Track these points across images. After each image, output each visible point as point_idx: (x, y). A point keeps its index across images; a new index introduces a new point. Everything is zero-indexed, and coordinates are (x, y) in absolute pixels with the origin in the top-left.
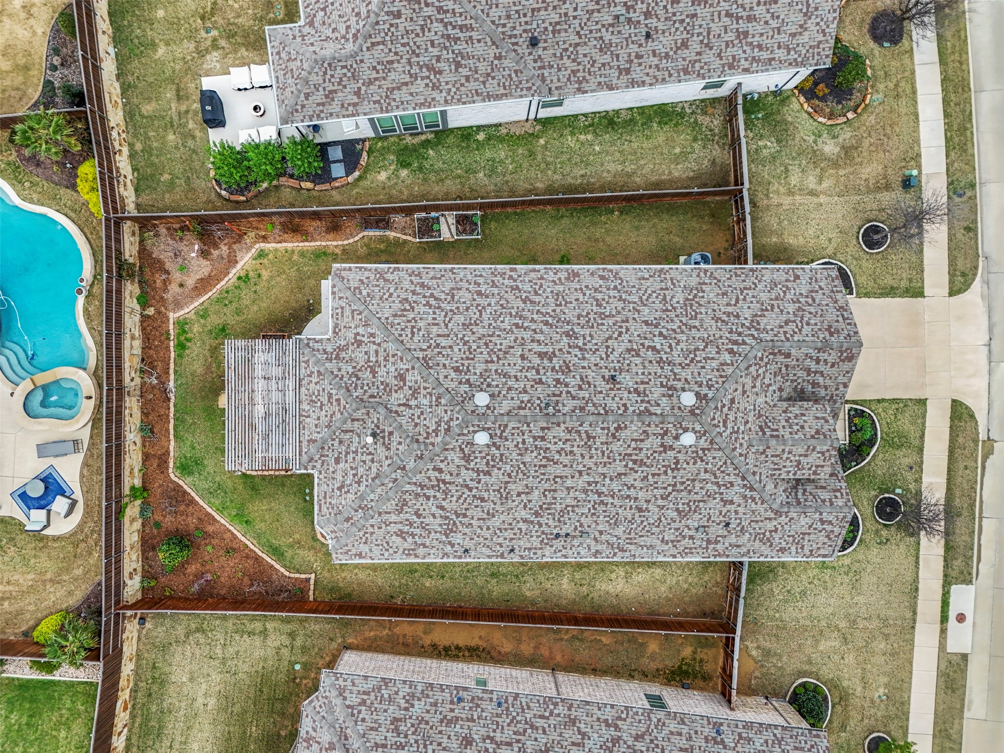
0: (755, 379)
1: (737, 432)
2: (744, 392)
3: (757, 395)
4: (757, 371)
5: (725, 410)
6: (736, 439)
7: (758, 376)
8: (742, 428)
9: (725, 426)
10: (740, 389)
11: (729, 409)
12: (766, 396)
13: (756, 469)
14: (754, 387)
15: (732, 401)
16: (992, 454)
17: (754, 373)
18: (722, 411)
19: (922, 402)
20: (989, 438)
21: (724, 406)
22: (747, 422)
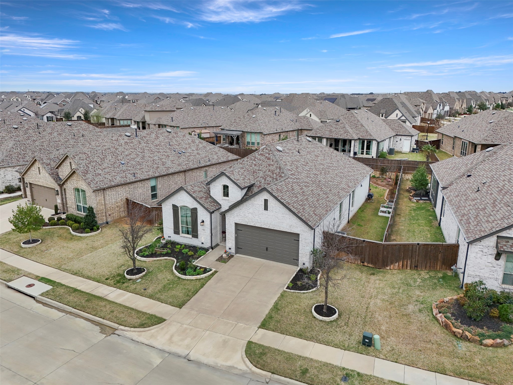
0: (273, 171)
3: (265, 172)
4: (276, 173)
6: (251, 159)
7: (273, 173)
8: (254, 162)
10: (272, 163)
11: (266, 157)
12: (261, 177)
14: (269, 171)
15: (269, 159)
16: (101, 332)
18: (267, 153)
19: (181, 305)
20: (114, 334)
21: (269, 154)
22: (255, 165)
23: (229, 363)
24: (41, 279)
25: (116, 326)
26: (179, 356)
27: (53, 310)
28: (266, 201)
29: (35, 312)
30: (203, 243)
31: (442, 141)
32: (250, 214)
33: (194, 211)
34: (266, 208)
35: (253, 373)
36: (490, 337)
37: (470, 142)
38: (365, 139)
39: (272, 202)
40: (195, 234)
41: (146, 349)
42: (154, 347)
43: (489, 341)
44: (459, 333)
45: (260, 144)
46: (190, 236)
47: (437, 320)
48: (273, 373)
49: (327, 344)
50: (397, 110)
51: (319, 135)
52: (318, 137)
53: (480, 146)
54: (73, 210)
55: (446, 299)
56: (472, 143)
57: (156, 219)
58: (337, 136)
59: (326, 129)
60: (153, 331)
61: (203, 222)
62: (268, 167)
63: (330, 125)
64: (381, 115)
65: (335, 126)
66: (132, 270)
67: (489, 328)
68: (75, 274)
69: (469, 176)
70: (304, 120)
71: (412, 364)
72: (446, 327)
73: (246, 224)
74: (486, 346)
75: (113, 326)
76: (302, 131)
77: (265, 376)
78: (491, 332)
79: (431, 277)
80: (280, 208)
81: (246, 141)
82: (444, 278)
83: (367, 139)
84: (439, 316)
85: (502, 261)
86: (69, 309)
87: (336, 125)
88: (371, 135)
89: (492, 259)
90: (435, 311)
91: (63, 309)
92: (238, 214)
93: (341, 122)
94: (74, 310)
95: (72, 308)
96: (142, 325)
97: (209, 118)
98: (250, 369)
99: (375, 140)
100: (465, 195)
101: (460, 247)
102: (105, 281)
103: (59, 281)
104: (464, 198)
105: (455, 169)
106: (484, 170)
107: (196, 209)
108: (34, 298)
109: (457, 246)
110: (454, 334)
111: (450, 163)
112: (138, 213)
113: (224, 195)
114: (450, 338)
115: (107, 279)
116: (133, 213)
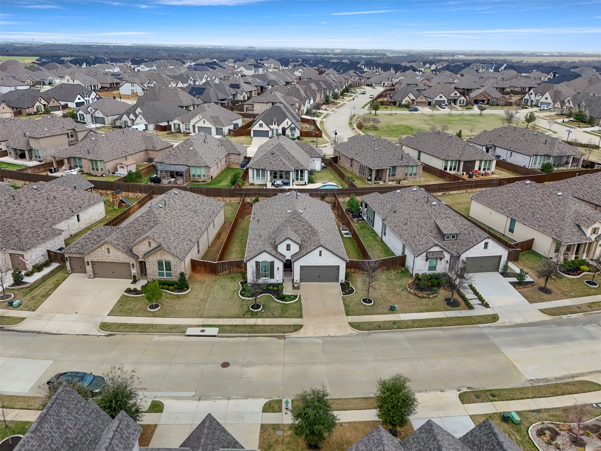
0: (307, 230)
1: (291, 222)
2: (303, 225)
3: (303, 230)
4: (310, 231)
6: (289, 222)
8: (292, 224)
9: (294, 218)
10: (304, 224)
13: (279, 230)
14: (305, 229)
15: (300, 221)
16: (278, 339)
17: (309, 229)
19: (301, 317)
20: (286, 337)
21: (299, 218)
22: (294, 227)
23: (348, 333)
24: (204, 326)
25: (283, 334)
26: (326, 337)
27: (238, 338)
28: (321, 252)
30: (278, 281)
31: (339, 157)
32: (310, 260)
33: (272, 263)
34: (320, 255)
35: (361, 333)
36: (431, 294)
37: (366, 166)
39: (324, 252)
40: (272, 276)
41: (308, 338)
42: (311, 337)
43: (431, 296)
44: (421, 296)
45: (206, 176)
46: (269, 278)
47: (410, 292)
48: (369, 330)
49: (378, 314)
50: (287, 119)
51: (262, 167)
53: (375, 171)
54: (154, 277)
55: (410, 282)
57: (221, 270)
58: (278, 168)
59: (266, 162)
60: (302, 331)
61: (278, 268)
62: (303, 227)
64: (274, 123)
65: (272, 158)
66: (254, 305)
67: (429, 291)
68: (219, 318)
69: (395, 212)
71: (411, 312)
72: (415, 294)
73: (308, 265)
74: (431, 298)
75: (281, 335)
76: (229, 155)
77: (366, 332)
78: (431, 293)
79: (397, 273)
80: (329, 254)
81: (191, 174)
82: (402, 272)
84: (411, 291)
85: (428, 262)
89: (424, 261)
90: (409, 289)
91: (242, 336)
92: (303, 261)
93: (276, 154)
94: (249, 334)
96: (296, 330)
97: (124, 145)
98: (359, 332)
99: (307, 170)
100: (400, 226)
101: (407, 256)
102: (243, 316)
103: (216, 324)
104: (400, 228)
105: (383, 204)
106: (402, 208)
107: (273, 262)
108: (215, 336)
109: (406, 256)
110: (419, 297)
111: (376, 198)
112: (202, 268)
113: (287, 250)
114: (418, 299)
115: (244, 315)
116: (197, 268)
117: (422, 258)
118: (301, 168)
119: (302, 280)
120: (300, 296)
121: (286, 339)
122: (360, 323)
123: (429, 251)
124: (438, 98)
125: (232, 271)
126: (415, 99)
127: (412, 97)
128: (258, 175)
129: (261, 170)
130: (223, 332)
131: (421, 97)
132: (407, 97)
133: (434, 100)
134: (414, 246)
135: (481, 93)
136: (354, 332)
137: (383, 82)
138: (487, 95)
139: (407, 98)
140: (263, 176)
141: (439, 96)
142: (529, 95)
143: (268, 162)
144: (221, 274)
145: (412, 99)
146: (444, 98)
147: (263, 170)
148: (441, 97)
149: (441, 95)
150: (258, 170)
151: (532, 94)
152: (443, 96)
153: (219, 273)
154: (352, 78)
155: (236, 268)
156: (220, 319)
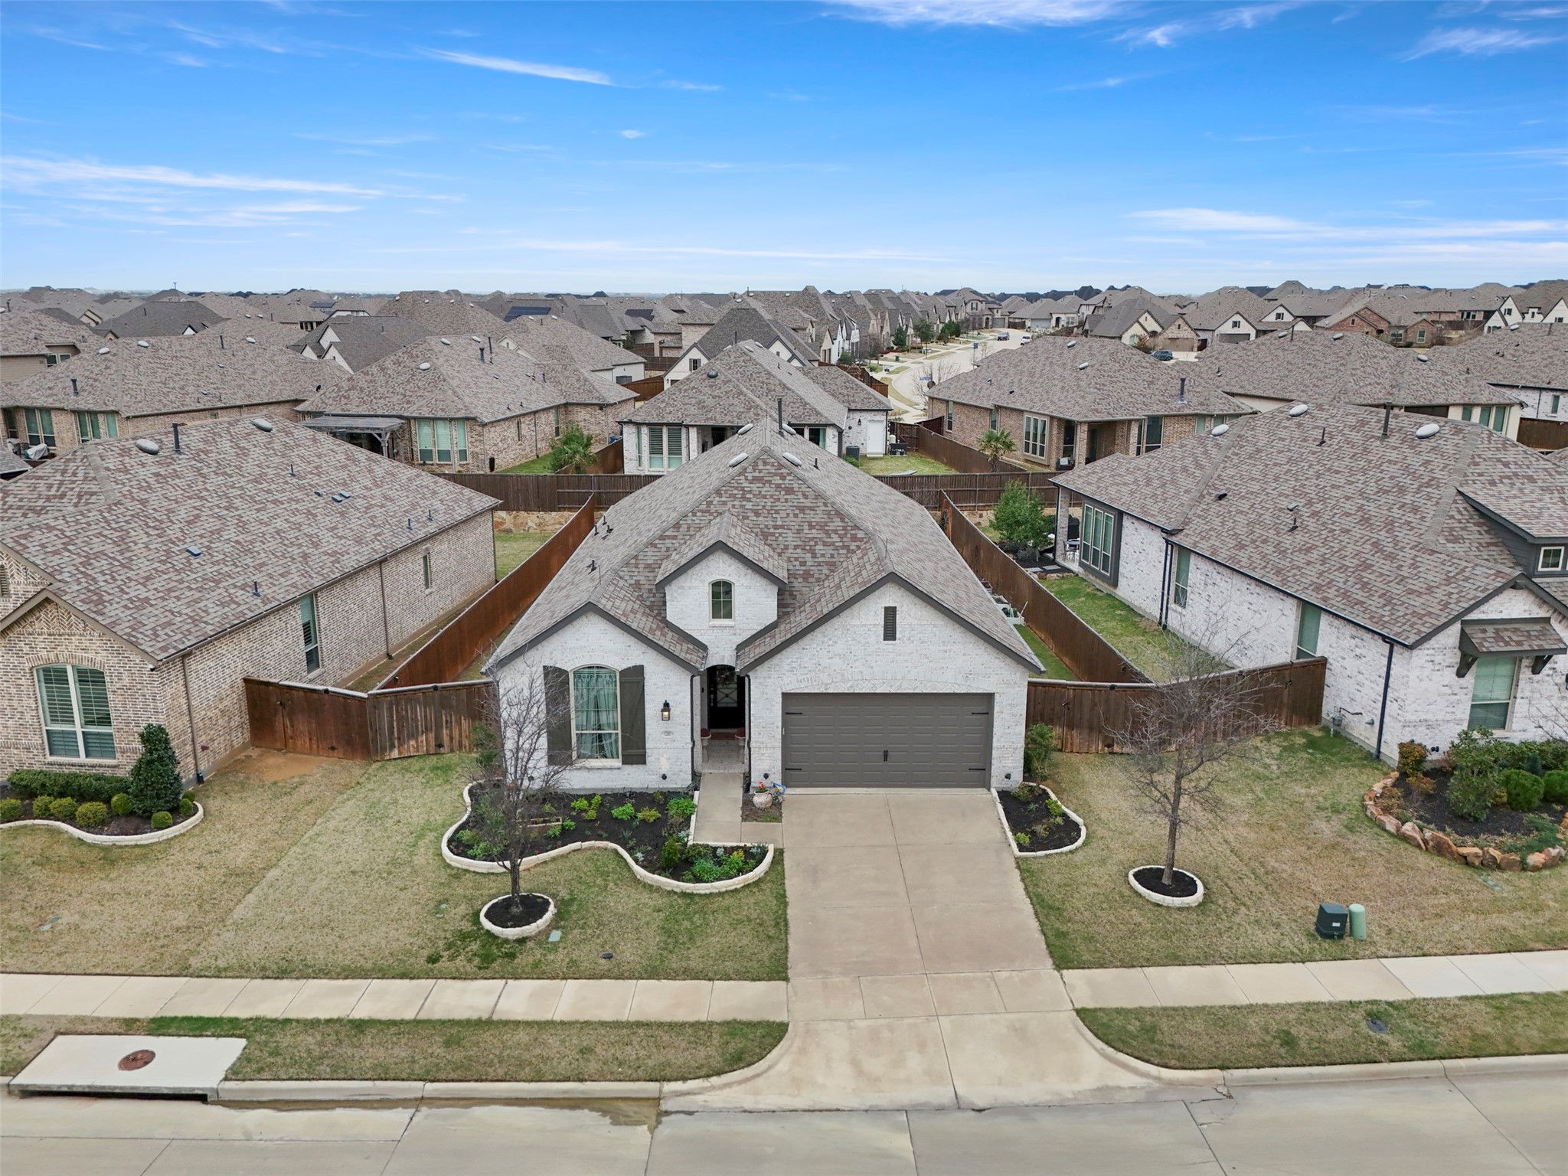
0: (822, 527)
1: (743, 498)
2: (802, 509)
3: (799, 531)
4: (835, 532)
5: (777, 480)
6: (733, 496)
7: (827, 533)
8: (749, 506)
9: (755, 479)
10: (807, 503)
11: (778, 486)
12: (796, 547)
13: (684, 528)
14: (811, 527)
15: (789, 491)
16: (616, 1122)
17: (831, 526)
18: (776, 475)
19: (778, 971)
20: (667, 1113)
21: (783, 478)
22: (757, 514)
23: (1088, 1082)
24: (161, 1026)
25: (651, 1088)
26: (940, 1109)
27: (339, 1112)
28: (890, 613)
29: (281, 1139)
30: (664, 777)
32: (837, 660)
33: (633, 679)
34: (890, 633)
35: (1171, 1084)
36: (1532, 849)
37: (1052, 418)
38: (804, 425)
39: (911, 615)
40: (635, 753)
41: (817, 1121)
42: (838, 1110)
43: (1535, 858)
44: (1476, 856)
46: (617, 763)
47: (1405, 839)
48: (1222, 1068)
49: (1255, 959)
50: (778, 344)
51: (670, 419)
52: (667, 424)
53: (1085, 428)
54: (24, 756)
55: (1377, 788)
56: (1060, 419)
57: (391, 733)
58: (729, 418)
59: (686, 401)
60: (783, 1066)
61: (666, 706)
62: (802, 515)
63: (694, 388)
65: (708, 391)
66: (507, 904)
67: (1514, 832)
68: (282, 974)
69: (1221, 497)
70: (567, 374)
71: (1455, 950)
72: (1439, 849)
73: (822, 690)
74: (1536, 869)
75: (637, 1091)
76: (570, 408)
77: (1209, 1081)
78: (1523, 840)
79: (1285, 749)
80: (935, 626)
81: (417, 449)
82: (1312, 743)
83: (809, 425)
84: (1408, 828)
85: (1469, 678)
86: (410, 1090)
87: (711, 386)
88: (818, 413)
89: (1450, 675)
90: (1391, 823)
91: (378, 1098)
92: (794, 665)
93: (721, 377)
94: (429, 1086)
95: (420, 1084)
96: (738, 1060)
97: (215, 377)
98: (1158, 1079)
99: (833, 425)
100: (1265, 541)
101: (1334, 665)
102: (432, 967)
103: (243, 1014)
104: (1269, 549)
105: (1156, 483)
106: (1252, 479)
107: (639, 670)
108: (202, 1098)
109: (1323, 662)
110: (1465, 860)
111: (1122, 471)
112: (302, 726)
113: (716, 614)
114: (1458, 870)
115: (433, 959)
116: (279, 726)
117: (1438, 659)
118: (812, 421)
119: (792, 774)
120: (779, 853)
121: (669, 1128)
122: (1151, 1012)
123: (1474, 616)
124: (1227, 328)
125: (446, 739)
126: (1159, 329)
127: (1152, 326)
128: (656, 449)
129: (665, 430)
130: (258, 1074)
131: (1177, 324)
132: (1137, 324)
133: (1216, 332)
134: (1374, 603)
135: (1357, 314)
136: (1126, 1079)
137: (1055, 317)
138: (1373, 318)
139: (1136, 329)
140: (675, 450)
141: (1230, 323)
142: (1502, 317)
143: (694, 401)
144: (395, 754)
145: (1149, 330)
146: (1245, 328)
147: (676, 428)
148: (1236, 324)
149: (1237, 318)
150: (655, 428)
151: (1509, 312)
152: (1243, 322)
153: (383, 750)
154: (969, 305)
155: (465, 724)
156: (285, 982)
